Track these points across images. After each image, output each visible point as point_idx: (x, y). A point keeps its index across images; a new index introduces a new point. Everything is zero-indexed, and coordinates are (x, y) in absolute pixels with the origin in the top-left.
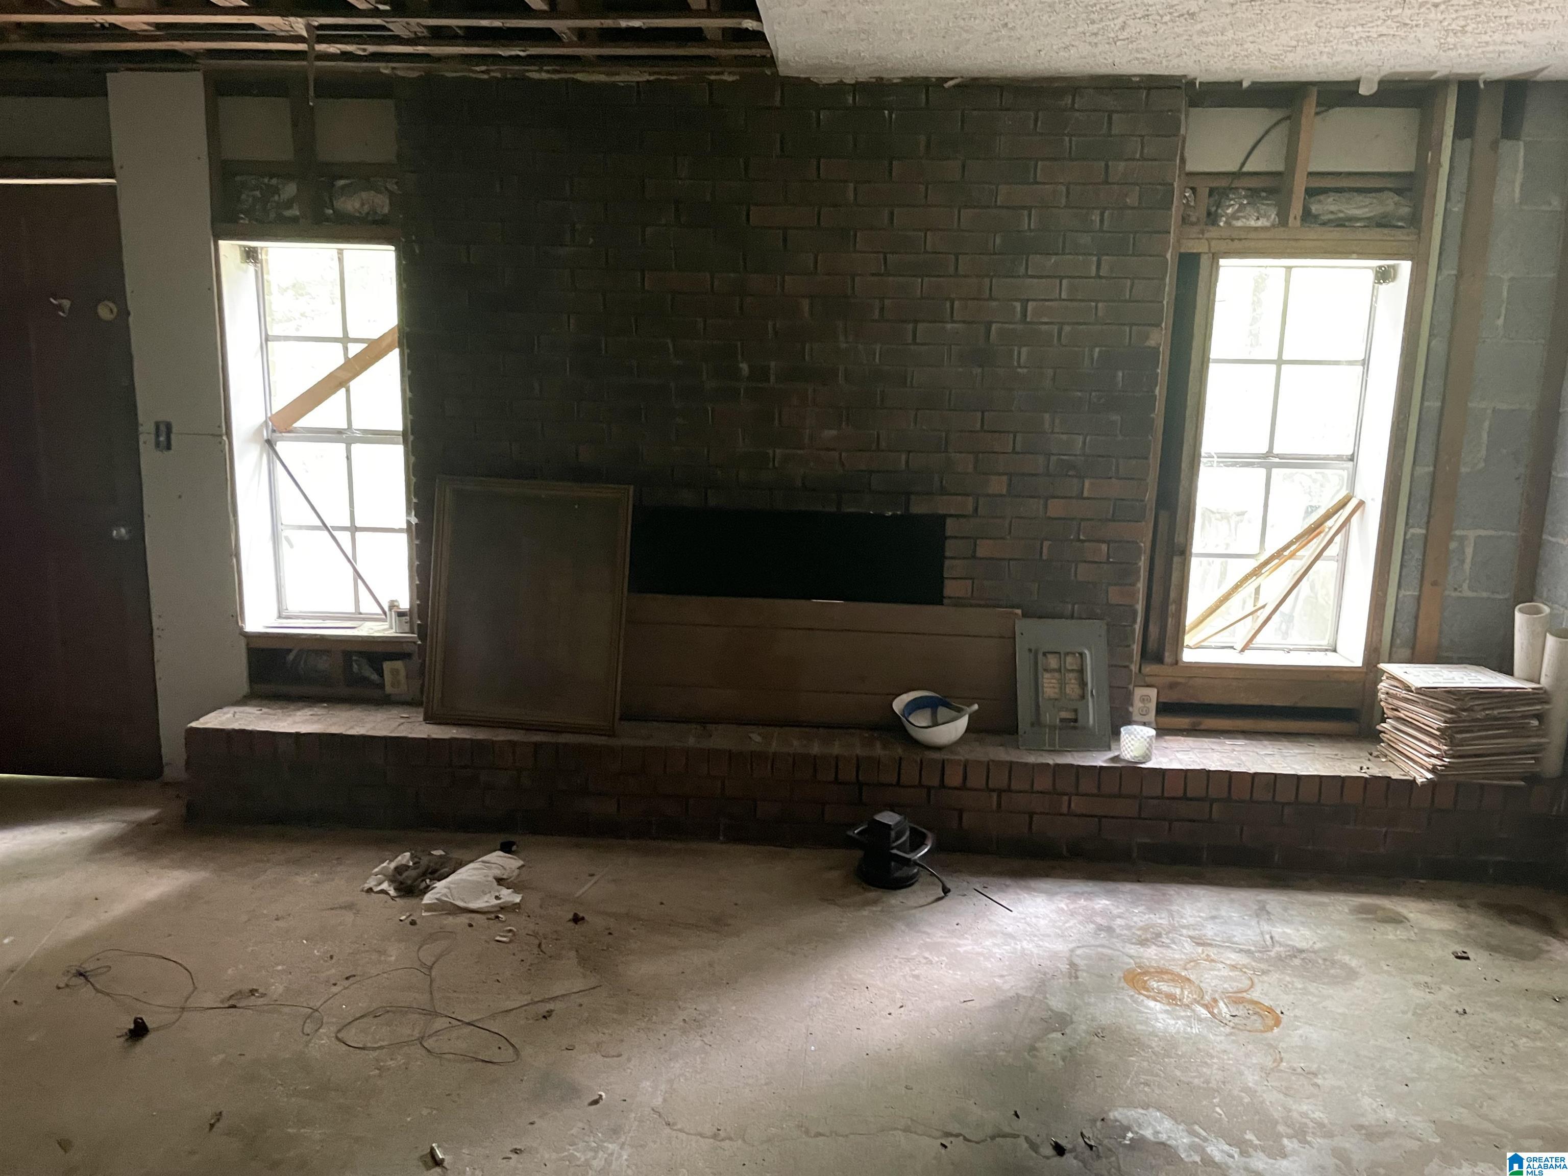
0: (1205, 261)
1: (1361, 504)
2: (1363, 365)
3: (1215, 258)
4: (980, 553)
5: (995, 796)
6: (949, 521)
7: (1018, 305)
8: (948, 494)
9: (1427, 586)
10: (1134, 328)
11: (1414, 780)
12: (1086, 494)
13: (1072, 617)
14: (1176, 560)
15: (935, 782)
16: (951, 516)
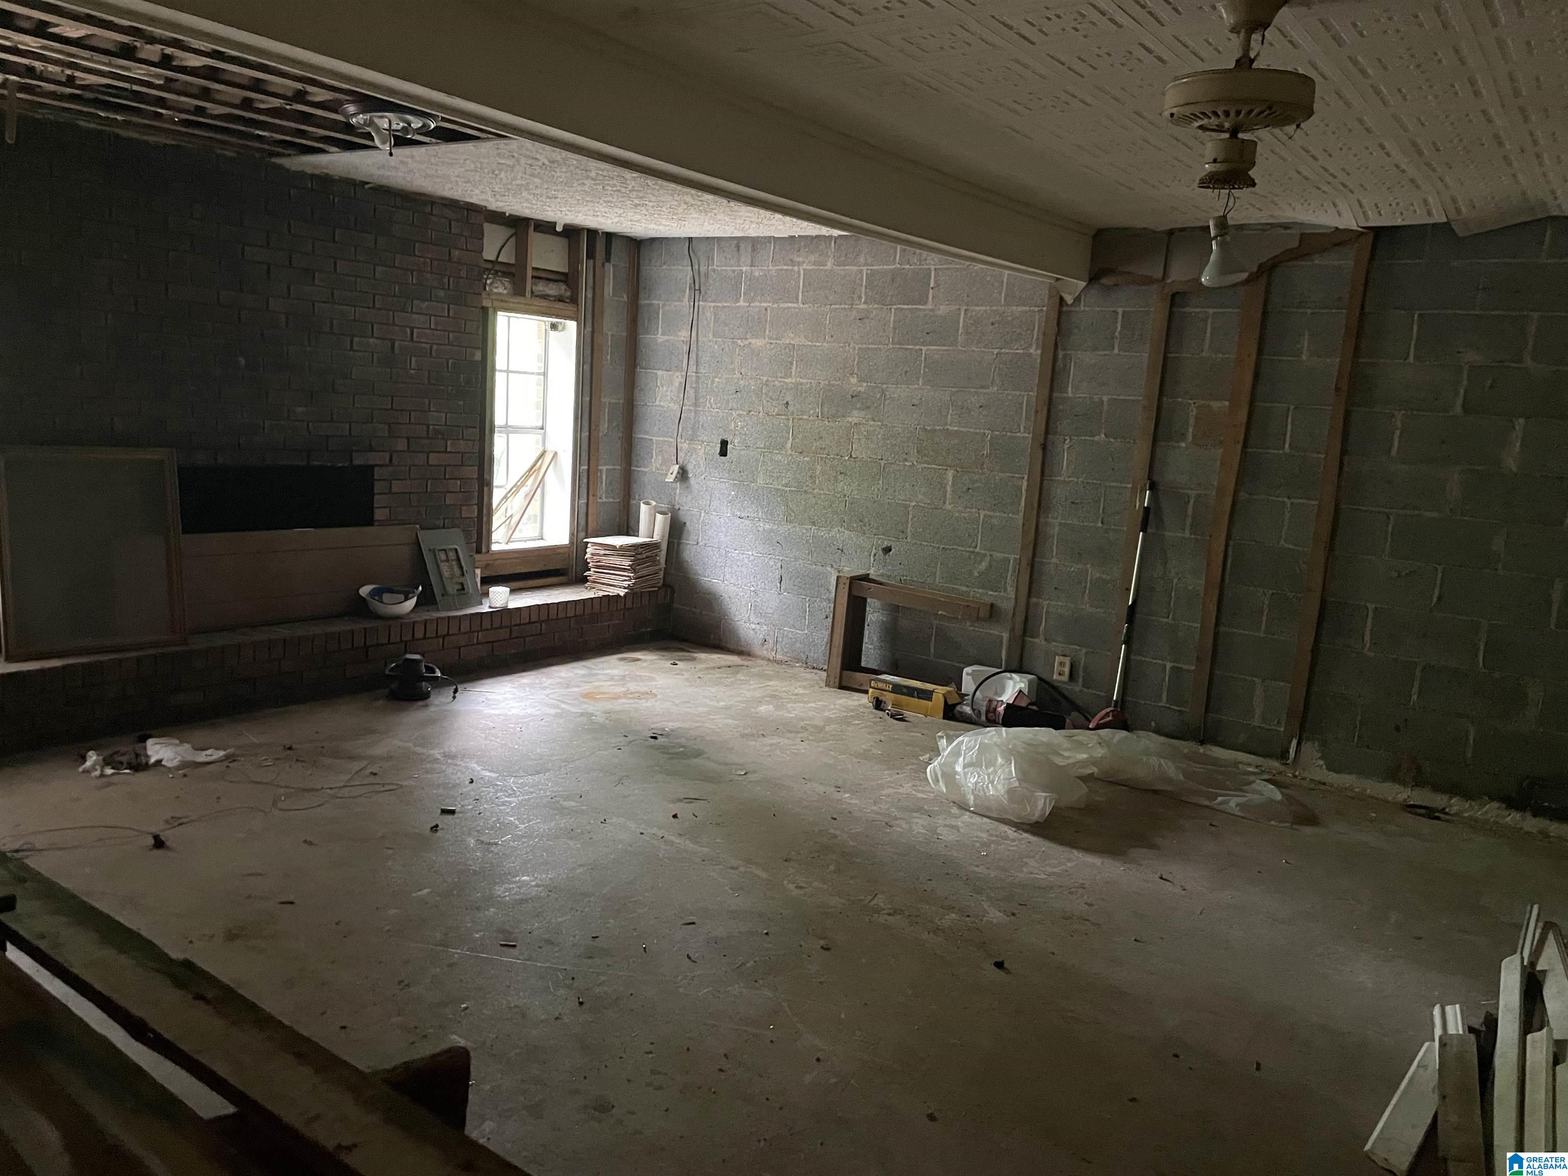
0: (491, 311)
1: (556, 454)
2: (544, 375)
3: (495, 311)
4: (394, 490)
5: (441, 640)
6: (376, 469)
7: (408, 330)
8: (375, 451)
9: (591, 497)
10: (468, 349)
11: (619, 595)
12: (448, 450)
13: (444, 527)
14: (486, 489)
15: (409, 637)
16: (377, 465)
